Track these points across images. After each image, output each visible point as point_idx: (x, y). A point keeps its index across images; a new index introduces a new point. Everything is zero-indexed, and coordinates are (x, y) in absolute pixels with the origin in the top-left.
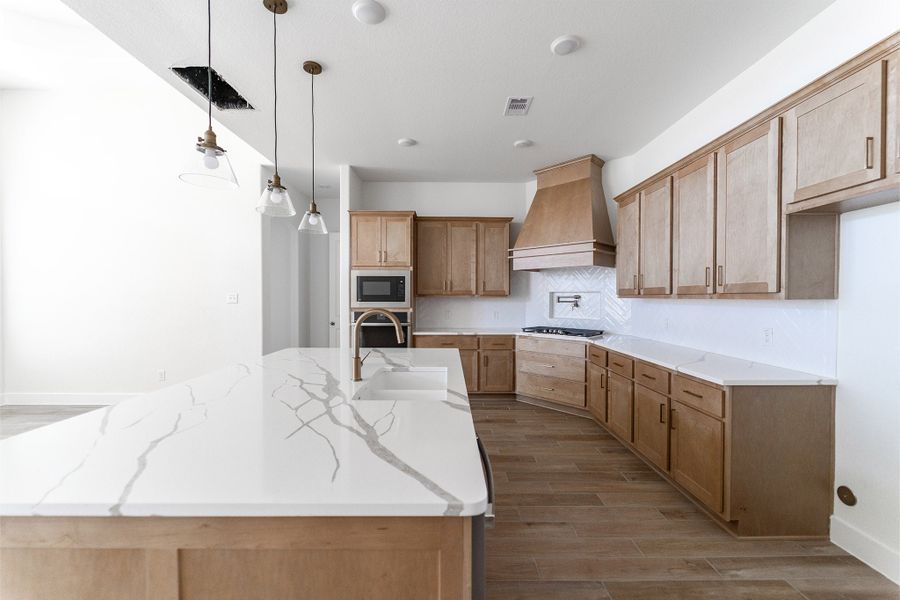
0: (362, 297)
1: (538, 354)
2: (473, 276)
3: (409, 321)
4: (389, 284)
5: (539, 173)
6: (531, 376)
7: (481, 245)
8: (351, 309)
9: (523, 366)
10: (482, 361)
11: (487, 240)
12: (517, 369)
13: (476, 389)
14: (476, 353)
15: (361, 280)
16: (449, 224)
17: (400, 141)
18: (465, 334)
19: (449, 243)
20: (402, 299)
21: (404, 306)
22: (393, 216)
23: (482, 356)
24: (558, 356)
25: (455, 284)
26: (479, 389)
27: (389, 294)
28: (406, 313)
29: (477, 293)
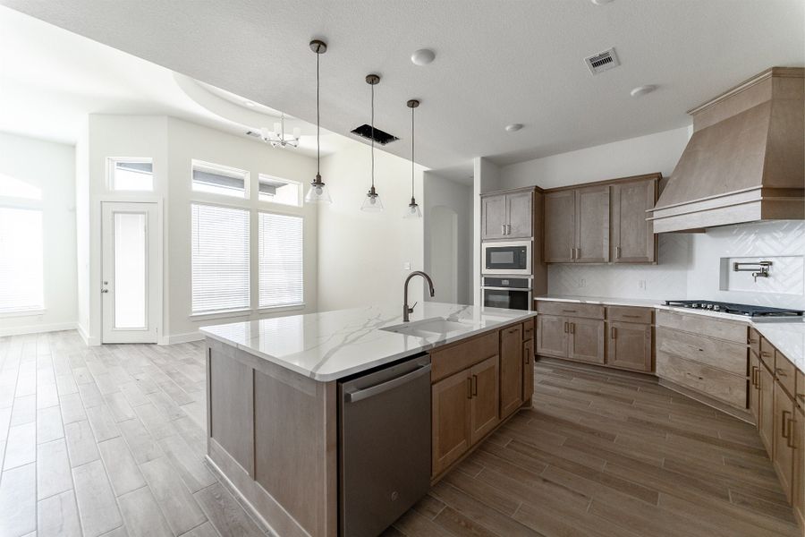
0: (490, 265)
1: (683, 332)
2: (606, 243)
3: (530, 286)
4: (512, 253)
5: (694, 113)
6: (674, 358)
7: (616, 209)
8: (482, 275)
9: (663, 345)
10: (609, 332)
11: (624, 202)
12: (657, 347)
13: (602, 361)
14: (602, 324)
15: (489, 251)
16: (577, 192)
17: (508, 128)
18: (588, 302)
19: (578, 211)
20: (524, 267)
21: (526, 273)
22: (518, 192)
23: (610, 327)
24: (709, 337)
25: (585, 251)
26: (605, 361)
27: (512, 262)
28: (527, 280)
29: (610, 261)
